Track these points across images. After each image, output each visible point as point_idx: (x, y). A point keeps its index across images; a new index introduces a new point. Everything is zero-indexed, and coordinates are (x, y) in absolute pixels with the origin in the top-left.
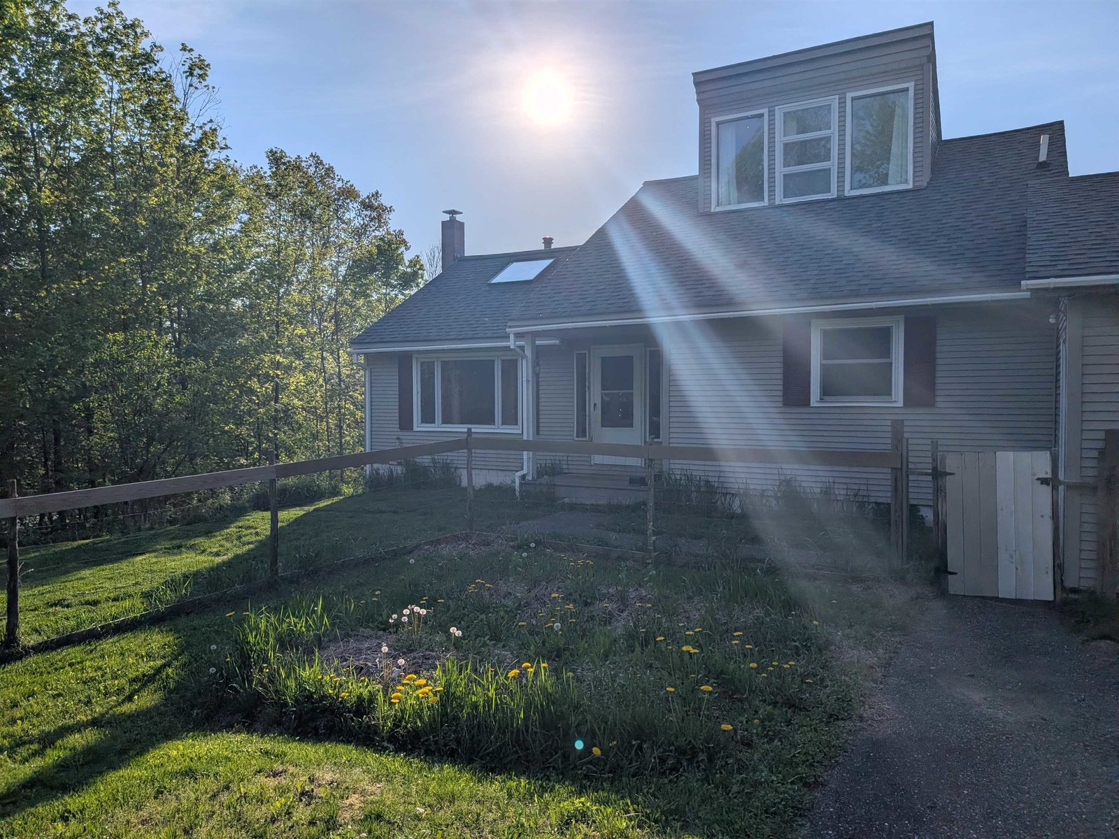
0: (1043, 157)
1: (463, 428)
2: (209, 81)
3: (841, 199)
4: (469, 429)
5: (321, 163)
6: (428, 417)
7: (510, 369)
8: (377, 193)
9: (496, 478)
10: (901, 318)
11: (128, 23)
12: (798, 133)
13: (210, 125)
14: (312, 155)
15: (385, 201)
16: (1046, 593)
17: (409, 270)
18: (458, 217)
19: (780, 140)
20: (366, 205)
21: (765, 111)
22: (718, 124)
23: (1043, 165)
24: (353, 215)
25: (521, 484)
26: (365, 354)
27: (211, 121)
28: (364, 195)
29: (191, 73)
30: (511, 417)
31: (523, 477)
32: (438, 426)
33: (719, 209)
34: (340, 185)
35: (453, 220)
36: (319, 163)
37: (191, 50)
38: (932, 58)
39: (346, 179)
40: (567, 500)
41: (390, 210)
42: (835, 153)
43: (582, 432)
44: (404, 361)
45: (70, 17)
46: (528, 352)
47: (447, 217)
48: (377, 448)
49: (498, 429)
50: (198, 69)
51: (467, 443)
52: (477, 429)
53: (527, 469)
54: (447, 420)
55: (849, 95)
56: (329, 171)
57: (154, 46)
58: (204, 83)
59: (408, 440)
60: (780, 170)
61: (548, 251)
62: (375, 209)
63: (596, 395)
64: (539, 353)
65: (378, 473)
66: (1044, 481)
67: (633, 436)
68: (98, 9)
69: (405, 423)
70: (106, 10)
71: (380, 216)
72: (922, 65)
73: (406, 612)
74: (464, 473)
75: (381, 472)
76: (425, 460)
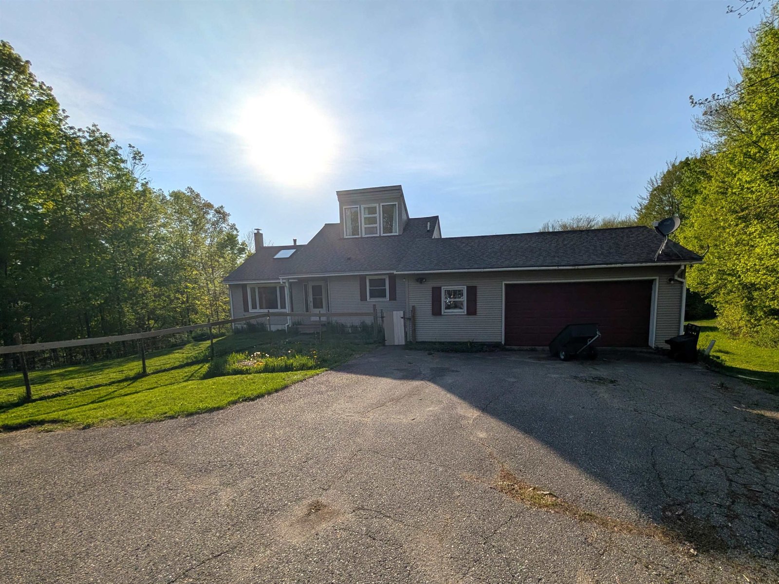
0: (428, 229)
1: (266, 311)
2: (143, 162)
3: (380, 236)
4: (268, 311)
5: (193, 191)
6: (254, 307)
7: (282, 289)
8: (222, 206)
9: (280, 327)
10: (387, 276)
11: (103, 135)
12: (369, 214)
13: (145, 180)
14: (188, 188)
15: (226, 210)
16: (403, 343)
17: (241, 246)
18: (260, 232)
19: (363, 216)
20: (218, 212)
21: (358, 206)
22: (345, 209)
23: (428, 231)
24: (211, 216)
25: (287, 328)
26: (229, 285)
27: (145, 179)
28: (216, 206)
29: (134, 158)
30: (283, 307)
31: (288, 326)
32: (258, 310)
33: (347, 237)
34: (203, 202)
35: (258, 232)
36: (192, 191)
37: (133, 147)
38: (402, 195)
39: (206, 200)
40: (302, 332)
41: (229, 215)
42: (378, 223)
43: (307, 310)
44: (244, 287)
45: (71, 128)
46: (287, 285)
47: (256, 231)
48: (236, 318)
49: (279, 310)
50: (137, 156)
51: (268, 315)
52: (271, 311)
53: (289, 323)
54: (261, 308)
55: (381, 204)
56: (198, 195)
57: (117, 147)
58: (142, 163)
59: (247, 315)
60: (364, 226)
61: (295, 247)
62: (222, 215)
63: (311, 299)
64: (291, 284)
65: (237, 328)
66: (402, 318)
67: (323, 311)
68: (87, 127)
69: (246, 310)
70: (92, 128)
71: (224, 217)
72: (399, 197)
73: (255, 354)
74: (268, 326)
75: (238, 327)
76: (253, 321)
